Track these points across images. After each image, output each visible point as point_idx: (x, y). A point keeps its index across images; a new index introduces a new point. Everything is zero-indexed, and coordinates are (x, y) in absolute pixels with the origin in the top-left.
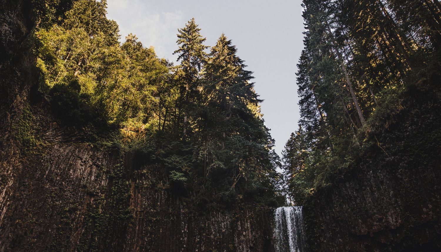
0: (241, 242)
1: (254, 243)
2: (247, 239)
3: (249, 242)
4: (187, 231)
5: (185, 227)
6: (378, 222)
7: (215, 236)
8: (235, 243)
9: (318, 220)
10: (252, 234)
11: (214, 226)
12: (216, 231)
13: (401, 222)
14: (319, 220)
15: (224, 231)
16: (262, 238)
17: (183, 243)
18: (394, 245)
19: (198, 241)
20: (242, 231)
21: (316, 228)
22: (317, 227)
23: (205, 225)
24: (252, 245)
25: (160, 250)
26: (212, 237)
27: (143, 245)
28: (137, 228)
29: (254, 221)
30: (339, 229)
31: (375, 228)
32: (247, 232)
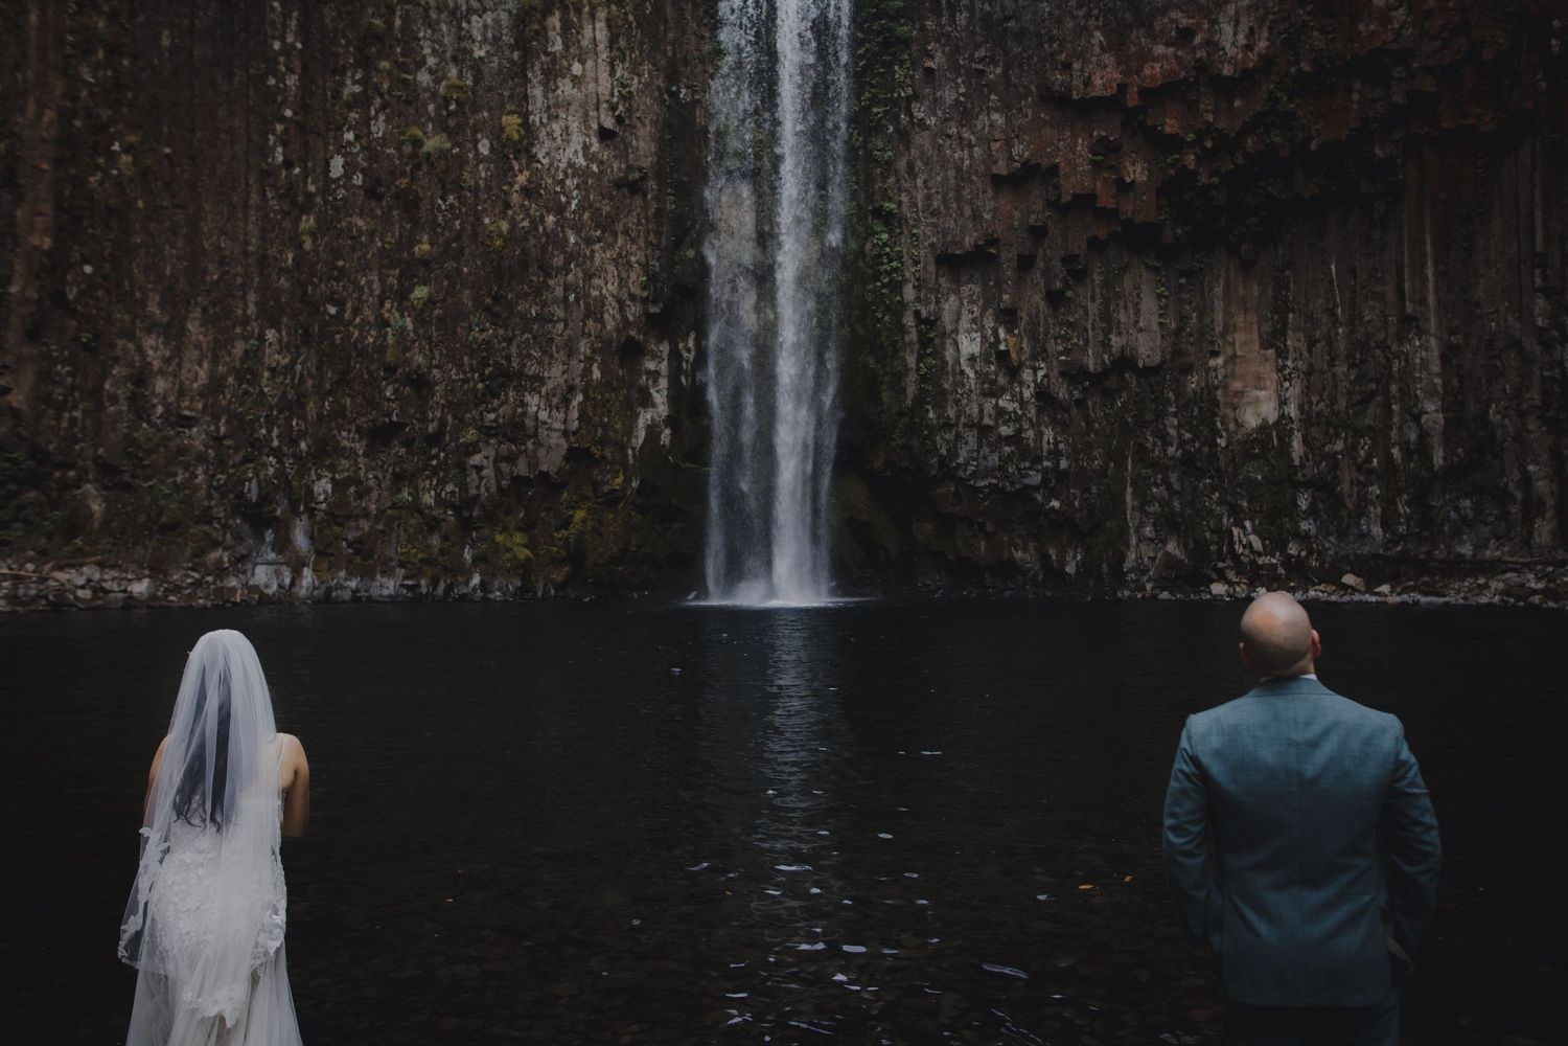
0: (557, 105)
1: (617, 113)
2: (586, 96)
3: (597, 109)
4: (299, 46)
5: (285, 26)
6: (1173, 45)
7: (438, 75)
8: (530, 108)
9: (917, 26)
10: (612, 73)
11: (434, 31)
12: (444, 52)
13: (1268, 48)
14: (923, 28)
15: (482, 53)
16: (656, 94)
17: (279, 98)
18: (1209, 144)
19: (353, 95)
20: (564, 57)
21: (901, 63)
22: (907, 57)
23: (390, 25)
24: (609, 123)
25: (166, 130)
26: (424, 78)
27: (75, 99)
28: (33, 18)
29: (626, 14)
30: (999, 70)
31: (1153, 68)
32: (590, 64)
